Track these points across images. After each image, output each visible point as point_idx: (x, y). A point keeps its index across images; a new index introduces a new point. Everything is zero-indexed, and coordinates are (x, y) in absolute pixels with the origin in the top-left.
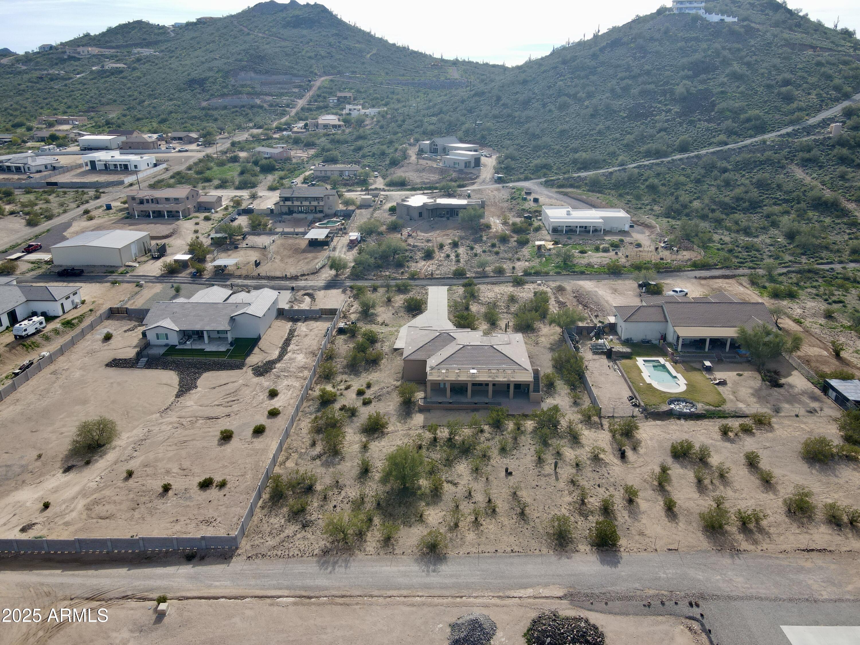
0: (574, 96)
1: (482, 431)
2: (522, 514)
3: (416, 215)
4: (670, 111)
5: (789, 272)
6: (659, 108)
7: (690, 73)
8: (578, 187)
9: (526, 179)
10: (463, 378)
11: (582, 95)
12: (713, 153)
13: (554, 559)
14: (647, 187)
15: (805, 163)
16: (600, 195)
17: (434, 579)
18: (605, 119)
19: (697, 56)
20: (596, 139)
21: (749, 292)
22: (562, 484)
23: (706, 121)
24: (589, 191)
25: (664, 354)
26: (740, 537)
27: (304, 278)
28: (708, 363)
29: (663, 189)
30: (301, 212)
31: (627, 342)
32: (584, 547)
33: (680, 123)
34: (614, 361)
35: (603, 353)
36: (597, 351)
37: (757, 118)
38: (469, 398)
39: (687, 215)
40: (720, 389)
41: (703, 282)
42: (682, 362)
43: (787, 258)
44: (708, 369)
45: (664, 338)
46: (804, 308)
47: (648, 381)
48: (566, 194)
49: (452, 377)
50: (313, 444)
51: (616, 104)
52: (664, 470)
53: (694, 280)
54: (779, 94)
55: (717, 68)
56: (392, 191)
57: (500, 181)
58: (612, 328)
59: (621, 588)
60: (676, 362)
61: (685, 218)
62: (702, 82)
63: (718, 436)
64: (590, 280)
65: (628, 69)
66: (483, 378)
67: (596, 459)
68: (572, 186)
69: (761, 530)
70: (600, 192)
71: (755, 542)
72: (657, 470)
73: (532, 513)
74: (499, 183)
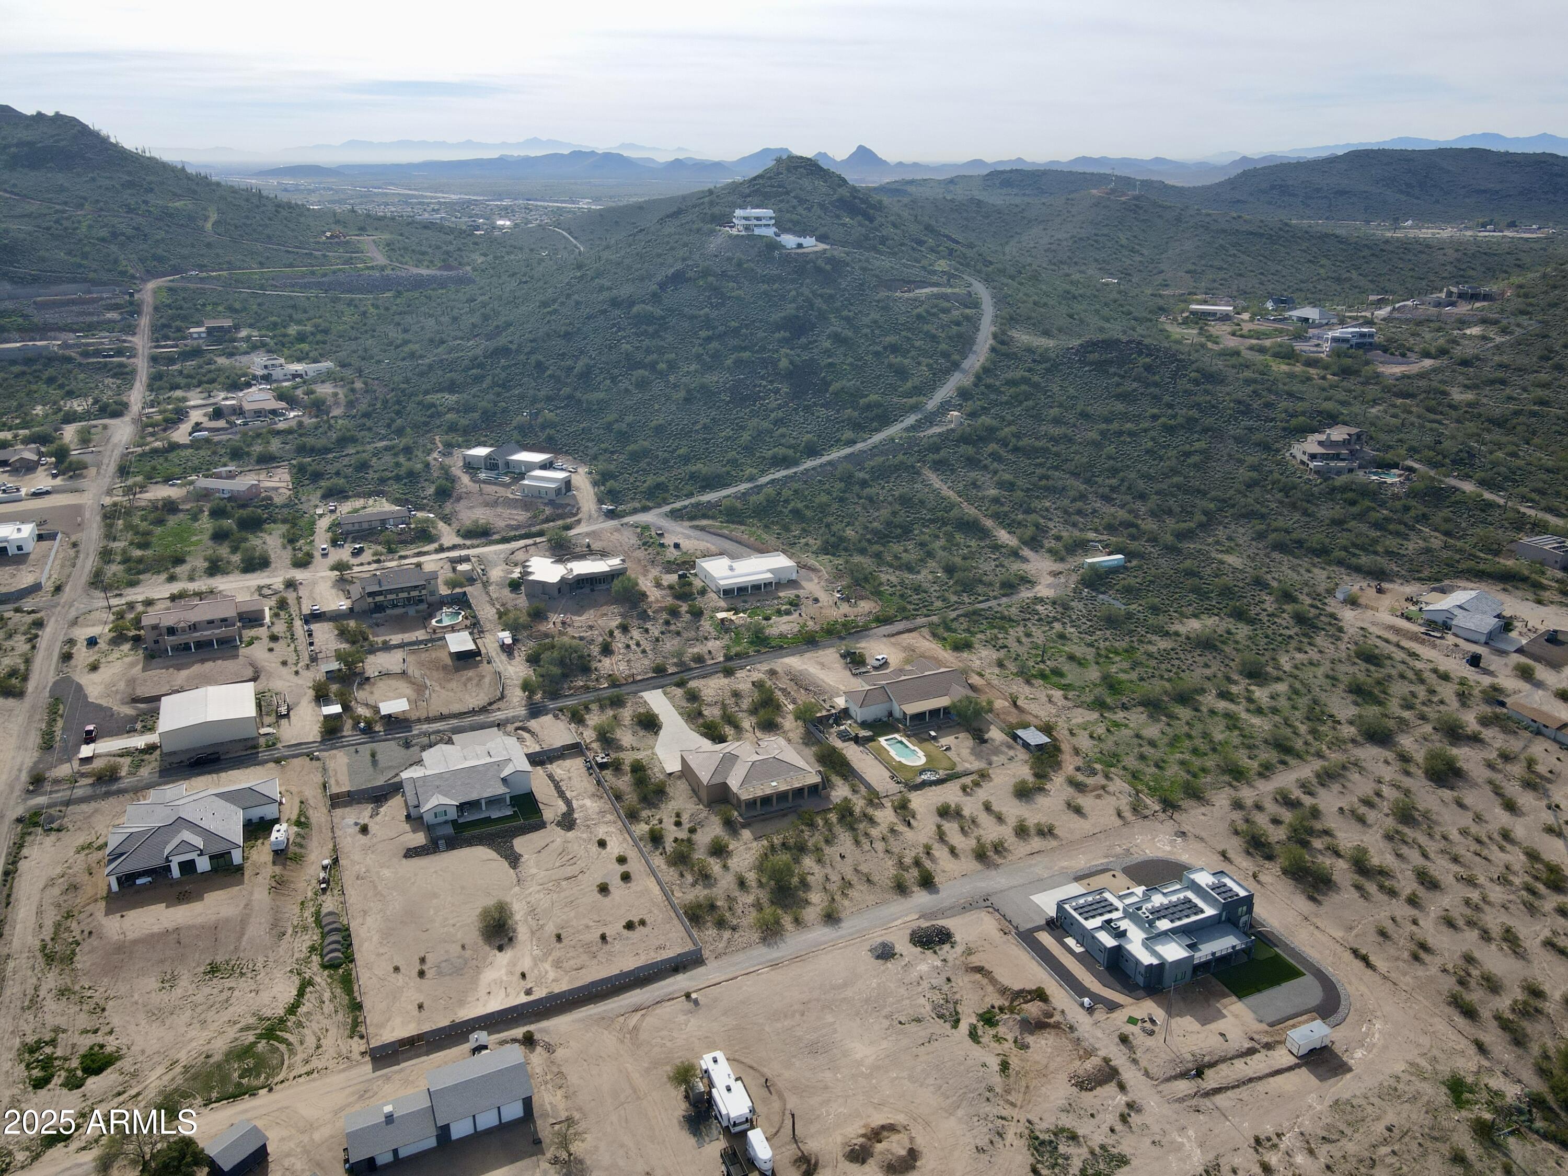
0: (653, 366)
1: (802, 831)
2: (868, 880)
3: (556, 592)
4: (777, 391)
5: (958, 616)
6: (765, 387)
7: (787, 334)
8: (713, 518)
9: (645, 509)
10: (768, 791)
11: (662, 366)
12: (846, 457)
13: (903, 900)
14: (790, 511)
15: (939, 466)
16: (743, 528)
17: (841, 932)
18: (705, 404)
19: (790, 309)
20: (705, 439)
21: (934, 646)
22: (881, 855)
23: (822, 406)
24: (727, 522)
25: (897, 731)
26: (996, 857)
27: (495, 706)
28: (933, 733)
29: (809, 513)
30: (395, 606)
31: (864, 725)
32: (916, 889)
33: (795, 409)
34: (863, 745)
35: (850, 739)
36: (844, 737)
37: (878, 405)
38: (775, 806)
39: (846, 550)
40: (948, 753)
41: (893, 640)
42: (914, 735)
43: (954, 598)
44: (934, 738)
45: (890, 714)
46: (981, 659)
47: (898, 759)
48: (702, 529)
49: (760, 793)
50: (682, 875)
51: (711, 379)
52: (939, 827)
53: (885, 639)
54: (890, 366)
55: (813, 326)
56: (478, 546)
57: (611, 515)
58: (845, 713)
59: (947, 904)
60: (908, 736)
61: (843, 553)
62: (804, 348)
63: (960, 793)
64: (793, 655)
65: (708, 323)
66: (783, 787)
67: (892, 831)
68: (705, 516)
69: (1005, 850)
70: (741, 523)
71: (1005, 858)
72: (934, 828)
73: (875, 878)
74: (612, 519)
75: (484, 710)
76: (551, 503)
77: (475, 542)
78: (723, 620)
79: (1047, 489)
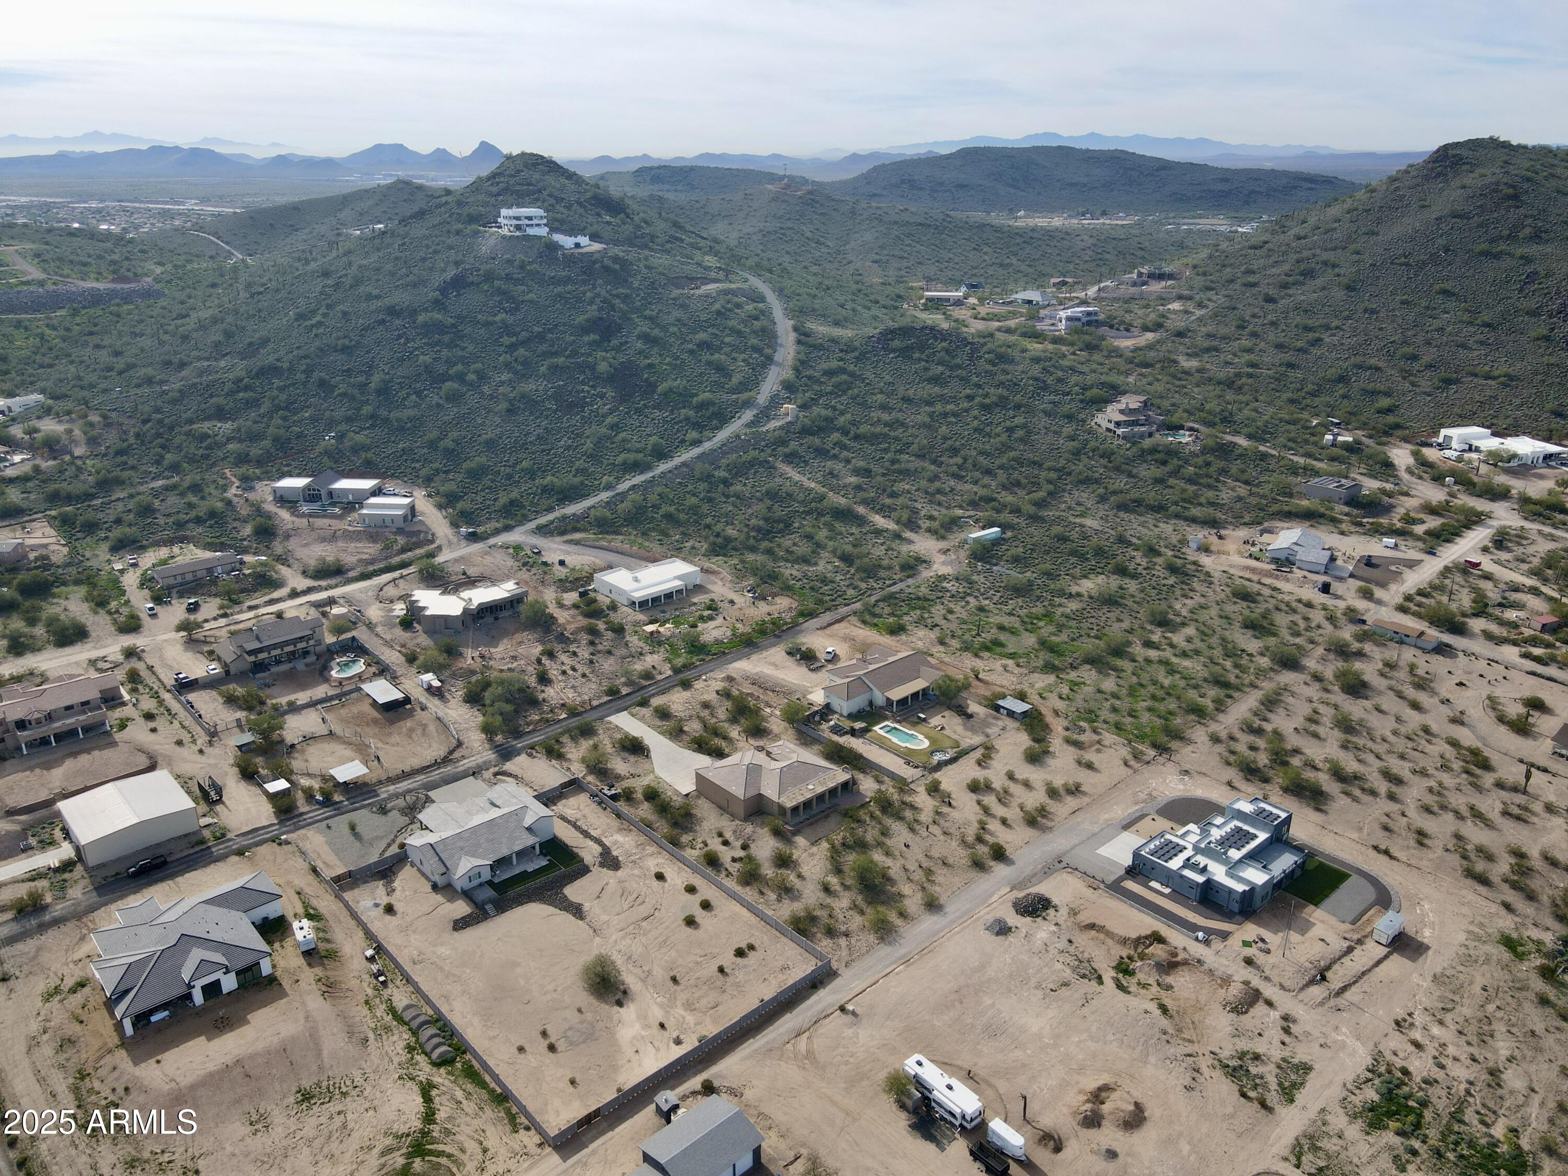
0: (461, 378)
1: (854, 828)
2: (944, 863)
3: (459, 625)
4: (602, 396)
5: (877, 601)
6: (588, 392)
7: (597, 337)
8: (584, 530)
9: (508, 528)
10: (809, 795)
11: (471, 377)
12: (700, 457)
13: (987, 876)
14: (663, 516)
15: (791, 458)
16: (620, 537)
17: (950, 917)
18: (531, 414)
19: (592, 311)
20: (543, 450)
21: (869, 633)
22: (942, 837)
23: (654, 407)
24: (601, 533)
25: (886, 718)
26: (1044, 821)
28: (922, 716)
29: (682, 516)
30: (278, 662)
31: (852, 717)
32: (992, 863)
33: (627, 413)
34: (861, 737)
35: (846, 733)
36: (837, 730)
37: (711, 403)
38: (815, 809)
39: (735, 549)
40: (944, 732)
41: (828, 631)
42: (904, 720)
43: (863, 585)
44: (924, 720)
45: (871, 703)
46: (920, 639)
48: (577, 543)
49: (801, 799)
50: (762, 893)
51: (529, 387)
52: (979, 802)
53: (820, 632)
54: (709, 363)
55: (620, 329)
57: (473, 537)
58: (827, 709)
59: (1028, 871)
60: (899, 722)
61: (734, 553)
62: (618, 349)
63: (977, 768)
65: (507, 329)
66: (820, 789)
67: (938, 813)
68: (576, 530)
69: (1049, 813)
70: (617, 533)
71: (1053, 820)
72: (975, 804)
73: (950, 861)
74: (475, 542)
75: (446, 760)
76: (400, 531)
77: (332, 582)
78: (652, 633)
79: (900, 472)
